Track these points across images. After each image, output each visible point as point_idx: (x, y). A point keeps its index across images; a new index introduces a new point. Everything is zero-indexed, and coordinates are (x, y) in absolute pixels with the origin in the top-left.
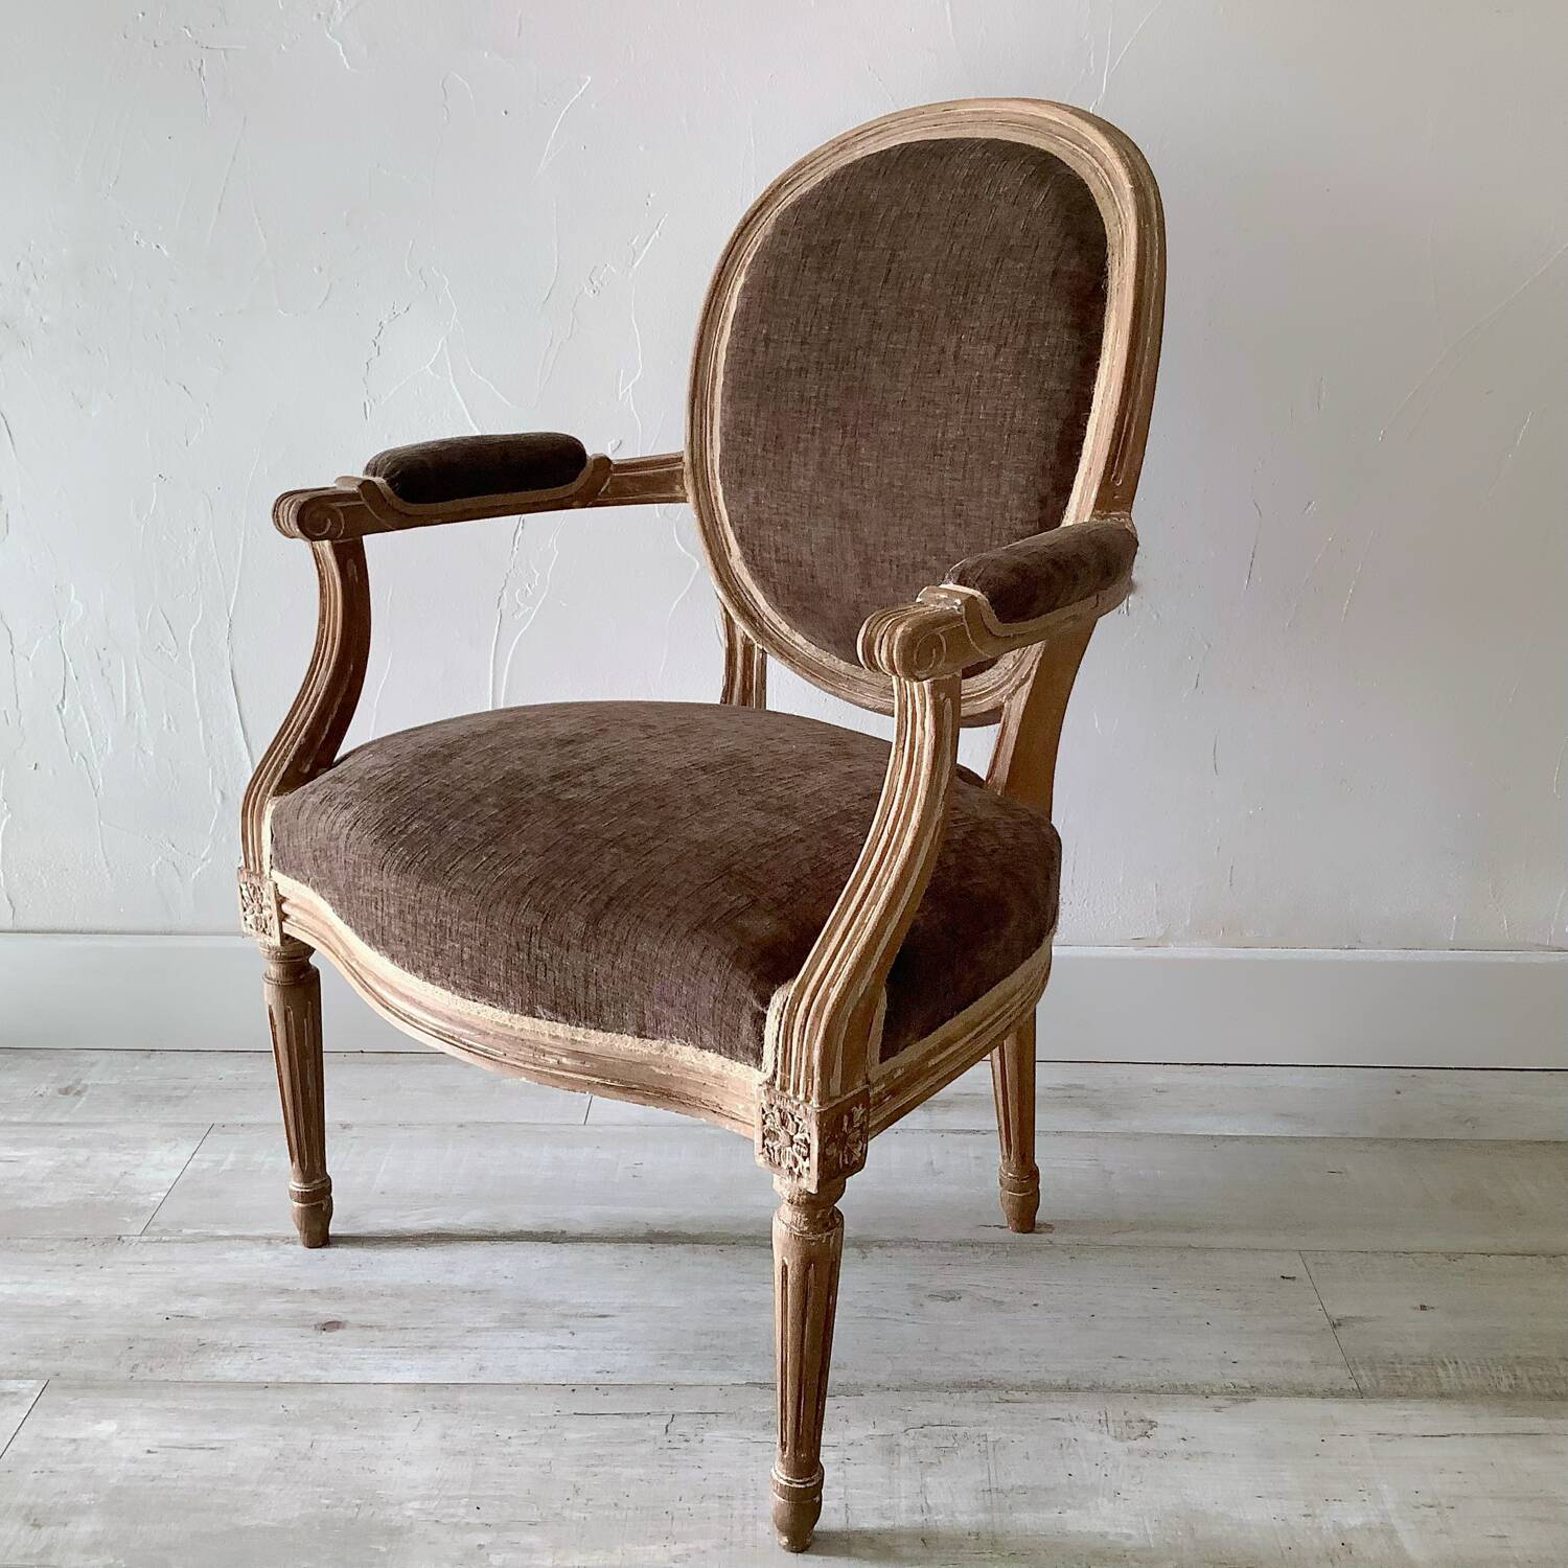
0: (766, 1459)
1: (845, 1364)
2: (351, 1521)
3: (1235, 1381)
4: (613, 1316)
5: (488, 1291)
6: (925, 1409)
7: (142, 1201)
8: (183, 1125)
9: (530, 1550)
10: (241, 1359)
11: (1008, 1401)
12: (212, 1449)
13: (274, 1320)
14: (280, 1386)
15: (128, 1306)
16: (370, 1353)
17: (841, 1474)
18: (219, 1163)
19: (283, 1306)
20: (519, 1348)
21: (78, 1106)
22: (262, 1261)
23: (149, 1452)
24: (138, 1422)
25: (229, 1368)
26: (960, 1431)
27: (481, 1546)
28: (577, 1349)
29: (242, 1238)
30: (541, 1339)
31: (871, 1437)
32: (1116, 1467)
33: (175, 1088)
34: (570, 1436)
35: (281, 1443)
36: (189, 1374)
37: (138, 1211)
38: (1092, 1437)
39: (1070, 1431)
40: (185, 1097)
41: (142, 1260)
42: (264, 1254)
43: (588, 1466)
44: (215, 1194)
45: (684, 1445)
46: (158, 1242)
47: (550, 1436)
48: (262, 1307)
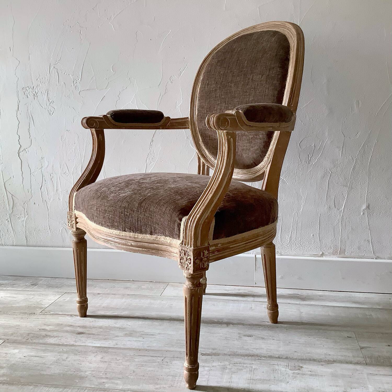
1: (216, 349)
2: (71, 375)
3: (328, 359)
4: (155, 335)
5: (124, 328)
6: (236, 360)
7: (43, 306)
8: (59, 292)
9: (117, 384)
10: (56, 339)
11: (260, 360)
12: (41, 357)
13: (67, 332)
14: (63, 345)
15: (31, 327)
16: (89, 339)
17: (208, 373)
18: (65, 300)
19: (70, 329)
20: (128, 341)
21: (35, 287)
22: (68, 319)
23: (24, 357)
24: (24, 350)
25: (52, 341)
26: (245, 365)
27: (104, 382)
28: (143, 341)
29: (65, 315)
30: (135, 339)
31: (219, 365)
32: (289, 376)
33: (60, 285)
34: (136, 360)
35: (59, 357)
36: (41, 341)
37: (41, 308)
38: (284, 369)
39: (277, 367)
40: (62, 287)
41: (38, 318)
42: (69, 318)
43: (139, 367)
44: (61, 306)
45: (167, 364)
46: (44, 314)
47: (130, 360)
48: (65, 328)
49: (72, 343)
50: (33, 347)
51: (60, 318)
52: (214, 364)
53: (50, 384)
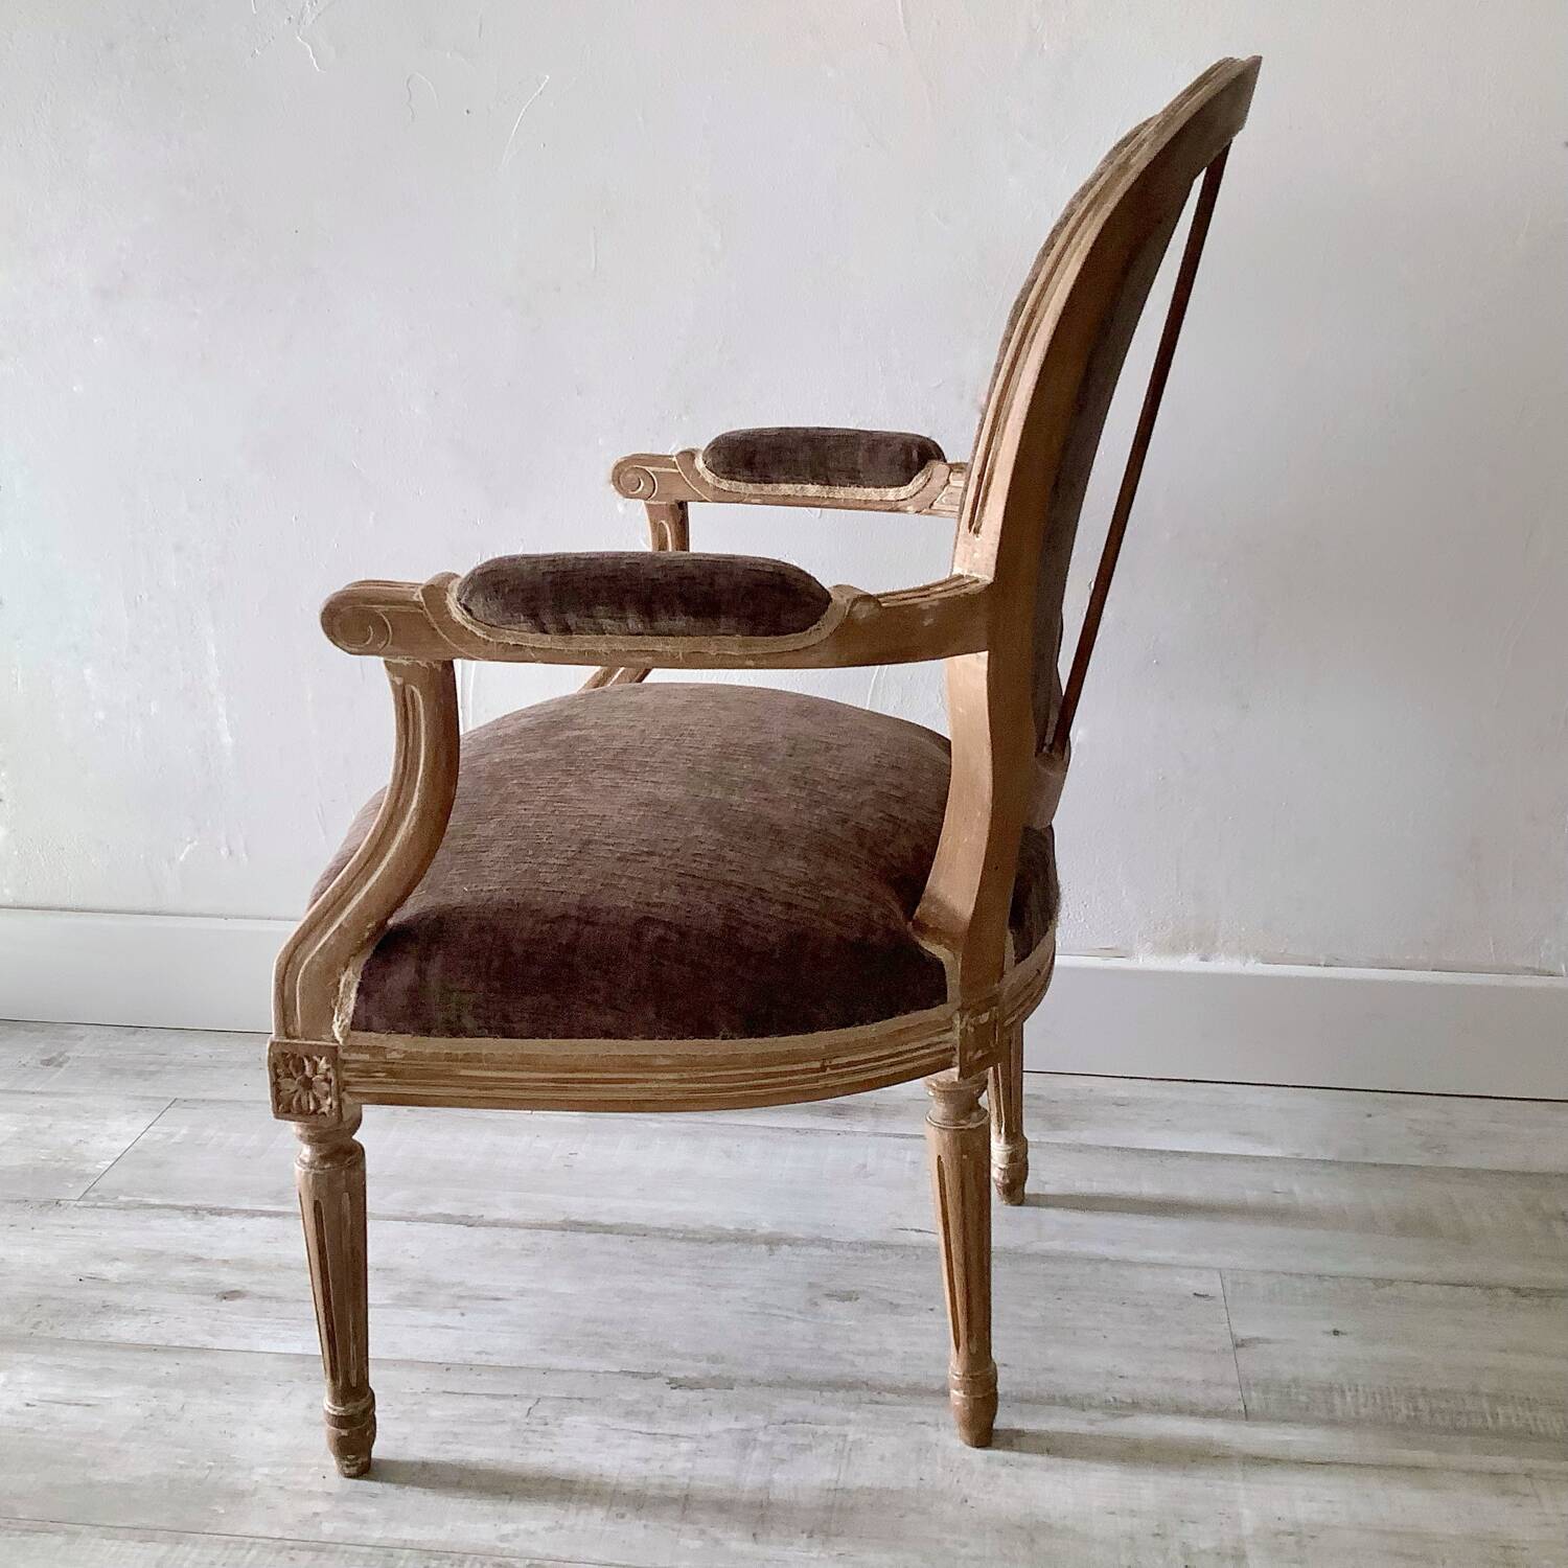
0: (619, 1446)
1: (723, 1358)
2: (199, 1482)
3: (1117, 1396)
4: (507, 1300)
5: (391, 1270)
6: (789, 1405)
7: (89, 1168)
8: (148, 1098)
9: (363, 1521)
10: (140, 1321)
11: (877, 1403)
12: (88, 1405)
13: (182, 1287)
14: (167, 1349)
15: (46, 1266)
16: (262, 1323)
18: (171, 1135)
19: (192, 1274)
20: (407, 1326)
21: (55, 1077)
22: (184, 1230)
23: (28, 1405)
24: (26, 1376)
25: (125, 1329)
26: (820, 1429)
27: (316, 1514)
28: (462, 1329)
29: (173, 1207)
30: (430, 1318)
31: (729, 1431)
33: (151, 1064)
34: (434, 1413)
36: (86, 1333)
37: (81, 1176)
39: (932, 1435)
40: (158, 1072)
41: (73, 1223)
42: (188, 1224)
43: (443, 1443)
44: (158, 1165)
45: (543, 1428)
46: (93, 1207)
47: (413, 1412)
48: (173, 1274)
49: (202, 1339)
50: (59, 1361)
51: (155, 1223)
52: (715, 1426)
53: (126, 1525)
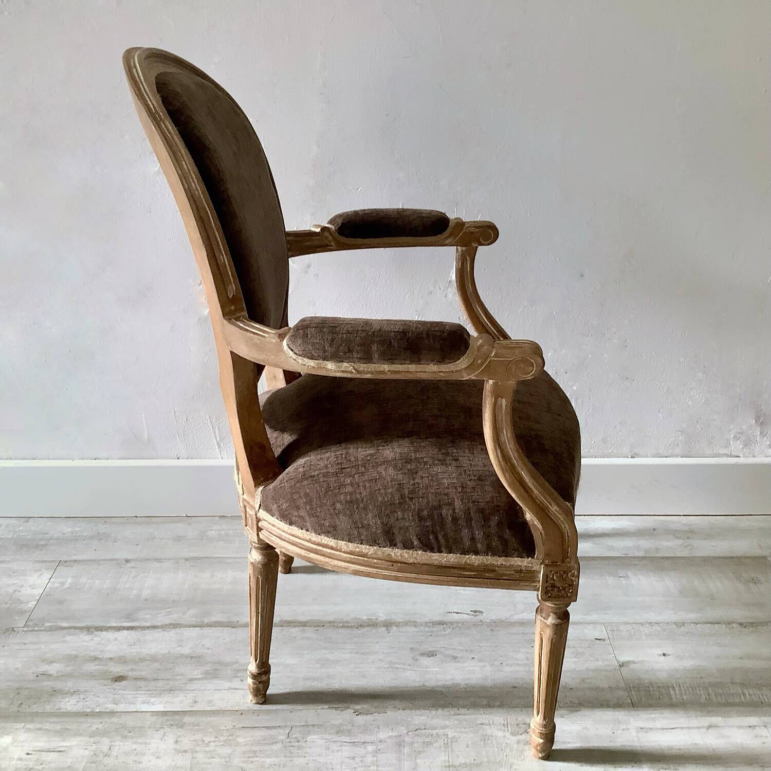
0: (338, 751)
3: (571, 700)
5: (199, 657)
6: (416, 720)
7: (24, 607)
8: (45, 562)
10: (75, 698)
11: (458, 715)
12: (60, 751)
13: (91, 676)
14: (94, 714)
15: (17, 669)
16: (139, 694)
17: (375, 759)
18: (63, 584)
19: (95, 668)
20: (215, 690)
22: (85, 641)
23: (28, 754)
24: (23, 736)
25: (69, 704)
26: (434, 732)
29: (75, 628)
30: (227, 685)
31: (390, 737)
32: (511, 750)
33: (41, 540)
34: (240, 740)
35: (94, 747)
36: (48, 708)
37: (22, 612)
38: (500, 734)
39: (489, 731)
40: (46, 545)
41: (24, 641)
42: (85, 637)
43: (249, 758)
44: (61, 602)
45: (297, 744)
46: (32, 631)
47: (229, 740)
48: (85, 668)
49: (111, 707)
50: (39, 726)
51: (68, 638)
52: (382, 735)
